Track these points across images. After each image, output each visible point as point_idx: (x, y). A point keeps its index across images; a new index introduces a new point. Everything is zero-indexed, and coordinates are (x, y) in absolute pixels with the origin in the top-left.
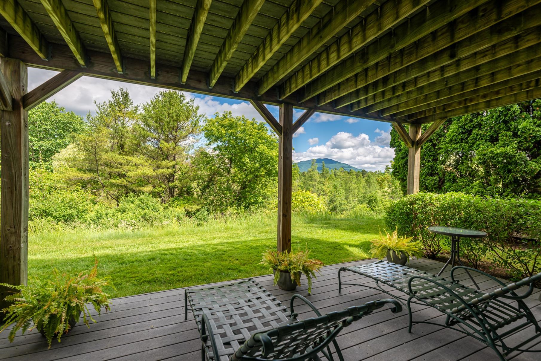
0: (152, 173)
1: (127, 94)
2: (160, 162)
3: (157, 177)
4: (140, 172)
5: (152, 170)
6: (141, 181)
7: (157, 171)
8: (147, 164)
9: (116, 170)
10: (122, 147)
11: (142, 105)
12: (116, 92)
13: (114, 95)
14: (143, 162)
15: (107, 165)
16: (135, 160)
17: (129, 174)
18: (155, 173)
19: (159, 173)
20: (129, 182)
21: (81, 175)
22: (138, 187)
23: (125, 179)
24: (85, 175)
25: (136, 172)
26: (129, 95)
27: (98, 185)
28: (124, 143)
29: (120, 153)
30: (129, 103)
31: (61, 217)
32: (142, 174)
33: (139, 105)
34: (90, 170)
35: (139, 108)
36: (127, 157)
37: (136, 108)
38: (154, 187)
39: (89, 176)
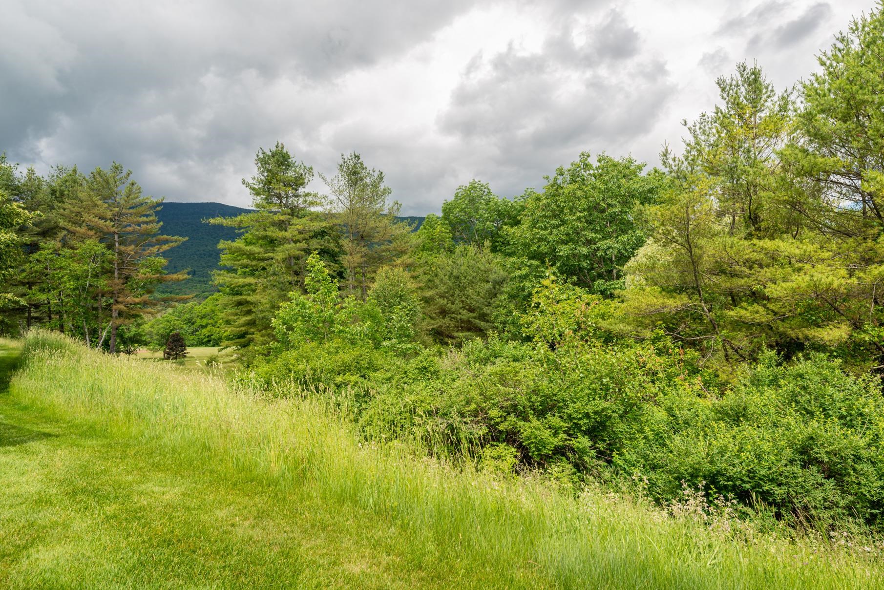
0: (843, 281)
1: (756, 73)
2: (870, 243)
3: (863, 292)
4: (801, 281)
5: (843, 272)
6: (809, 308)
7: (862, 274)
8: (826, 255)
9: (742, 282)
10: (753, 219)
11: (800, 87)
12: (728, 82)
13: (723, 90)
14: (810, 248)
15: (720, 270)
16: (786, 246)
17: (772, 290)
18: (854, 281)
19: (868, 279)
20: (775, 313)
21: (661, 301)
22: (800, 327)
23: (764, 306)
24: (670, 302)
25: (789, 284)
26: (763, 75)
27: (702, 323)
28: (760, 206)
29: (750, 234)
30: (764, 97)
31: (580, 419)
32: (808, 286)
33: (789, 90)
34: (680, 290)
35: (793, 97)
36: (761, 243)
37: (785, 99)
38: (857, 326)
39: (679, 303)
